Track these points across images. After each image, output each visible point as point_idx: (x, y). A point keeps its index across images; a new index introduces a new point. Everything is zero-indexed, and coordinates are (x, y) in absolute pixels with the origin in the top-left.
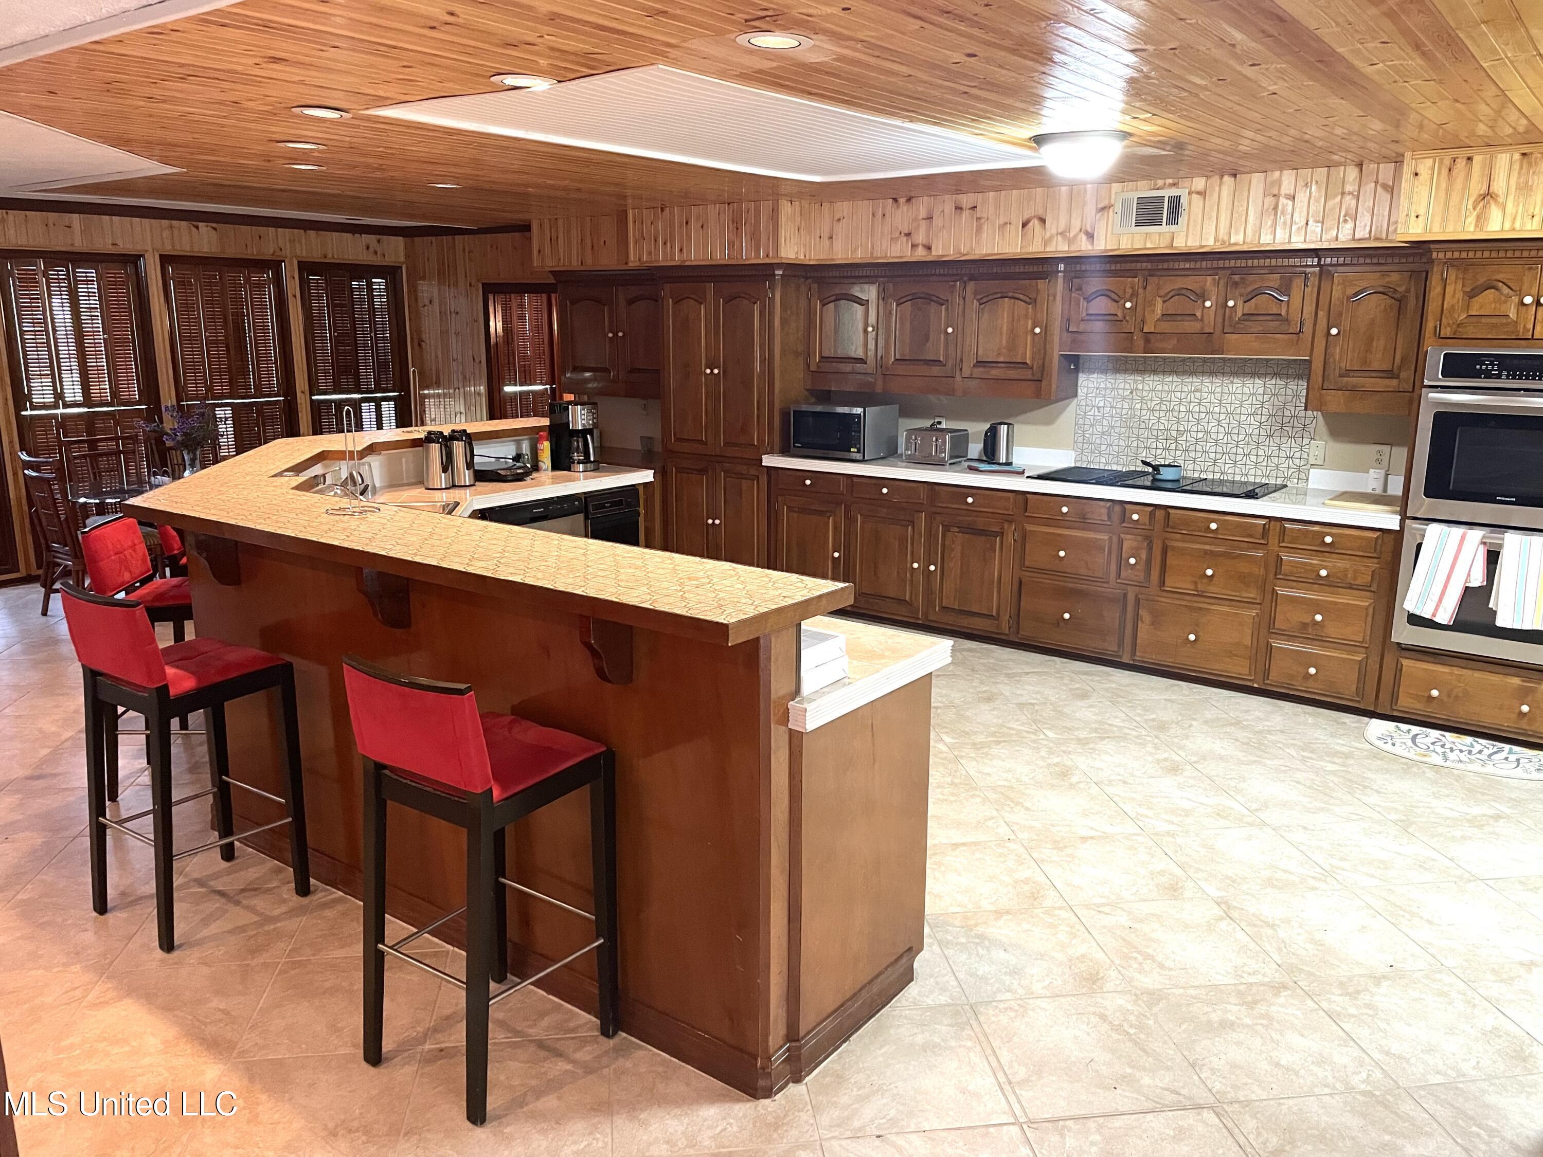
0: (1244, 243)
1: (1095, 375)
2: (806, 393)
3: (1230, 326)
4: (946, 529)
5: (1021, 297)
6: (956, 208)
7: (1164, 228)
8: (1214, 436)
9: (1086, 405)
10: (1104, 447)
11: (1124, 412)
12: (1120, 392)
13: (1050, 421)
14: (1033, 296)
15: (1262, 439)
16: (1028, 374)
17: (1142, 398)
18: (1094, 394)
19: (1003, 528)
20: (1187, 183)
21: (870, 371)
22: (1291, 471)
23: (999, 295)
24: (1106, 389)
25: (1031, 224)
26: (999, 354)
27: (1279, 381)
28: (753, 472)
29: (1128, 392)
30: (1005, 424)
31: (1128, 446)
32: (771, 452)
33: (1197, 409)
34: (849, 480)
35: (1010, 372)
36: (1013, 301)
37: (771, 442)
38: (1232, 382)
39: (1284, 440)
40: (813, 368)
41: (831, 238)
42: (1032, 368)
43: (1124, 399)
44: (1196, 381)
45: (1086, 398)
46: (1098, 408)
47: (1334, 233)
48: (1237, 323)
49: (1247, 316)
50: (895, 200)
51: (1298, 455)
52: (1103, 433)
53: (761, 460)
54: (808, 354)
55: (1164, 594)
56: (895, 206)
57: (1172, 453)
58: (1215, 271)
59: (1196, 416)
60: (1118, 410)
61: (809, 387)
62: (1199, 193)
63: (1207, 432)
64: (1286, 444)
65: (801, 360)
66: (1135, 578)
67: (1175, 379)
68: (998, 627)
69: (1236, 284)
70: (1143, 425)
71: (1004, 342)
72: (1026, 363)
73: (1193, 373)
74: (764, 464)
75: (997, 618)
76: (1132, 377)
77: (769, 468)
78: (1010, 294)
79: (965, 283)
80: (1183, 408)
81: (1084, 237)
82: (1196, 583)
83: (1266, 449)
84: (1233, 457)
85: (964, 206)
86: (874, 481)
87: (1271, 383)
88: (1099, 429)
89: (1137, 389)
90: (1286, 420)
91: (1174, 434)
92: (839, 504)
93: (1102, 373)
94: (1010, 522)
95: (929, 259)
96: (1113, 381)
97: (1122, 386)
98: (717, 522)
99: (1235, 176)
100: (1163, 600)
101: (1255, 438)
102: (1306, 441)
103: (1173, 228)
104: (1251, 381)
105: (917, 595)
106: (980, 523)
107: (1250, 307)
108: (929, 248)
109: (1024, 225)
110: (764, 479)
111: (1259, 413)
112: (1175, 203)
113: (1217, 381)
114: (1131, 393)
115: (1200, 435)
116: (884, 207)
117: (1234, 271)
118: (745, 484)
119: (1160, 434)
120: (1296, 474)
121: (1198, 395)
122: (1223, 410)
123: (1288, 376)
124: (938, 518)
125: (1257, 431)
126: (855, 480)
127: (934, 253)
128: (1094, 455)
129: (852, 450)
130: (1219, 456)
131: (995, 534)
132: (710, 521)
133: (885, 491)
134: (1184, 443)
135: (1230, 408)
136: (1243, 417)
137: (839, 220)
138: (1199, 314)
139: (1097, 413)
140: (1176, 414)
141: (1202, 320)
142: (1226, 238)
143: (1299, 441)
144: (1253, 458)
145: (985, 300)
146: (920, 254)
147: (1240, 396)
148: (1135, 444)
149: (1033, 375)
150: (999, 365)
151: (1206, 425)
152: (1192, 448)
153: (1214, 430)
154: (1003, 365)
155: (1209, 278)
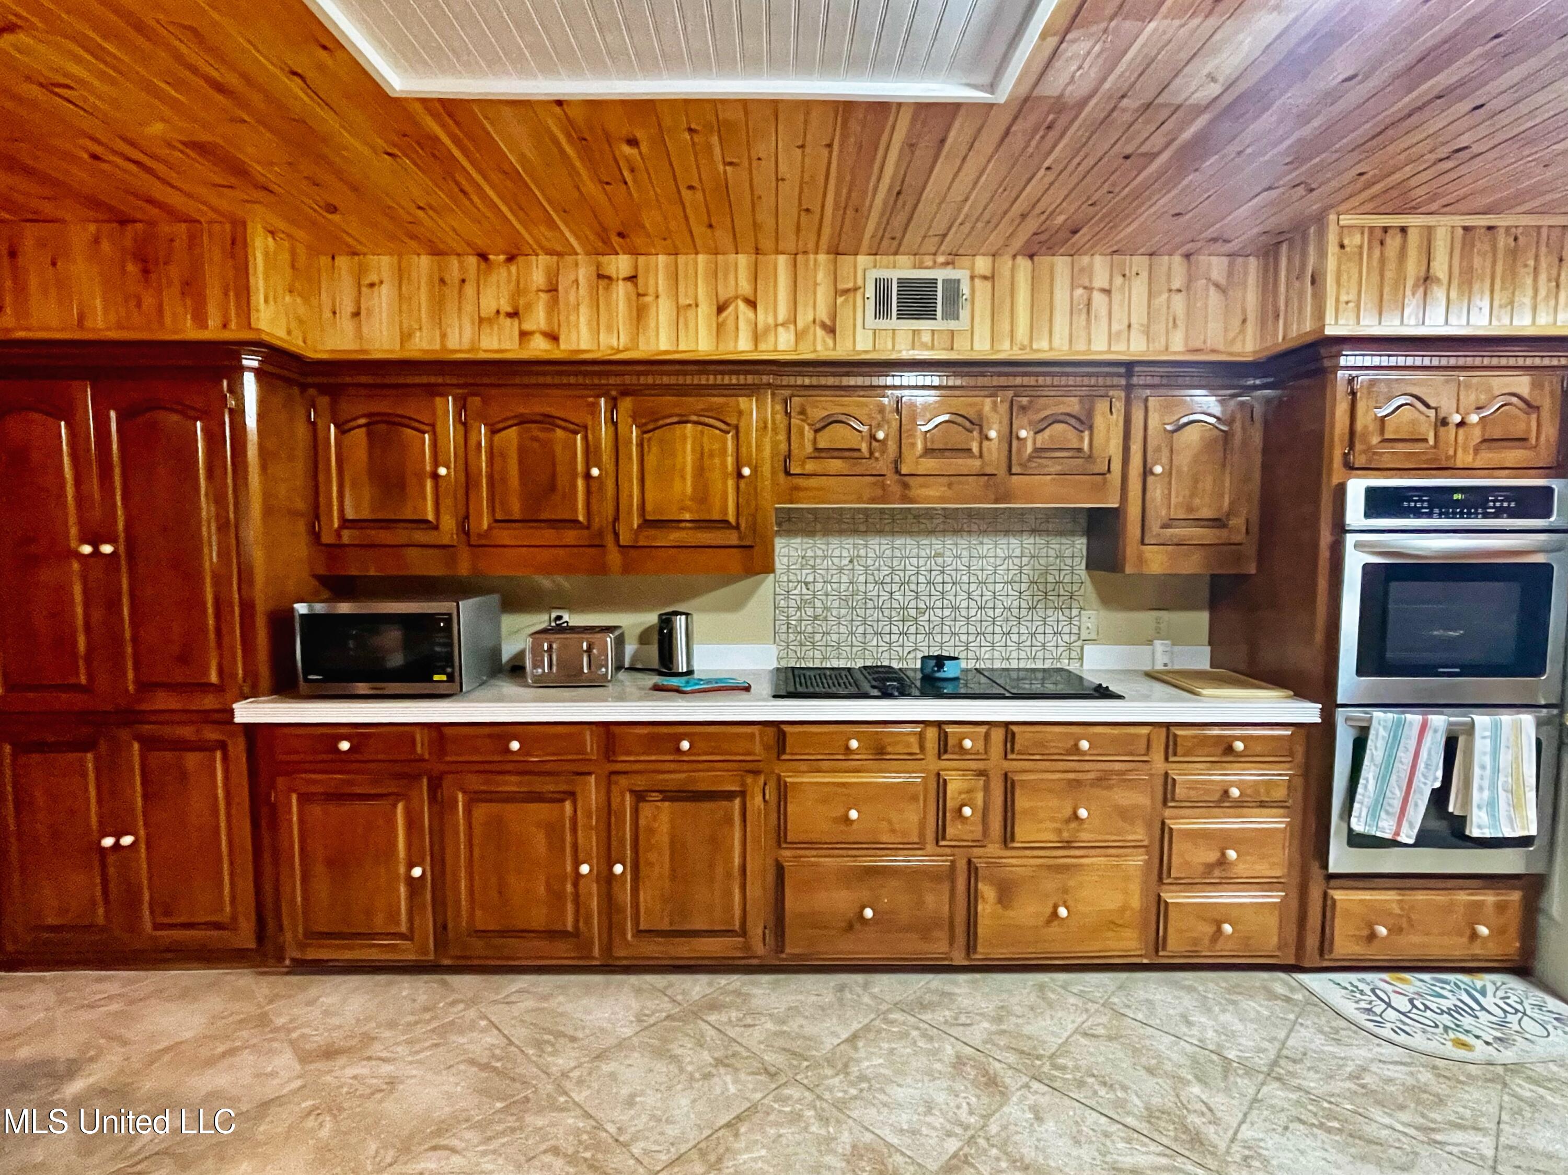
0: (1051, 349)
1: (799, 540)
2: (314, 582)
3: (1020, 464)
4: (640, 796)
5: (712, 421)
6: (600, 276)
7: (939, 324)
8: (964, 613)
9: (789, 581)
10: (818, 637)
11: (843, 587)
12: (836, 561)
13: (737, 605)
14: (733, 421)
15: (1024, 612)
16: (732, 538)
17: (866, 568)
18: (798, 566)
19: (743, 784)
20: (966, 261)
21: (446, 541)
22: (1061, 649)
23: (675, 419)
24: (815, 557)
25: (731, 309)
26: (683, 509)
27: (1038, 540)
28: (211, 734)
29: (845, 562)
30: (681, 614)
31: (852, 633)
32: (252, 692)
33: (939, 579)
34: (434, 734)
35: (699, 535)
36: (700, 427)
37: (251, 674)
38: (982, 543)
39: (1050, 612)
40: (327, 538)
41: (357, 314)
42: (737, 527)
43: (841, 570)
44: (937, 543)
45: (788, 570)
46: (806, 584)
47: (1163, 342)
48: (1031, 458)
49: (1039, 451)
50: (483, 257)
51: (1066, 629)
52: (816, 618)
53: (231, 712)
54: (316, 512)
55: (1014, 853)
56: (483, 265)
57: (912, 638)
58: (993, 391)
59: (939, 588)
60: (835, 586)
61: (322, 571)
62: (985, 278)
63: (955, 608)
64: (1052, 616)
65: (301, 526)
66: (970, 837)
67: (909, 541)
68: (747, 947)
69: (1023, 409)
70: (870, 604)
71: (689, 490)
72: (727, 522)
73: (931, 532)
74: (238, 720)
75: (743, 932)
76: (851, 541)
77: (250, 728)
78: (694, 418)
79: (615, 399)
80: (922, 579)
81: (820, 332)
82: (1059, 831)
83: (1029, 624)
84: (989, 638)
85: (614, 276)
86: (487, 730)
87: (1029, 541)
88: (810, 612)
89: (858, 556)
90: (1050, 587)
91: (913, 612)
92: (417, 777)
93: (807, 536)
94: (756, 773)
95: (557, 355)
96: (824, 547)
97: (837, 553)
98: (127, 840)
99: (1031, 257)
100: (1013, 861)
101: (1015, 612)
102: (1075, 612)
103: (952, 325)
104: (1004, 541)
105: (588, 921)
106: (705, 781)
107: (1043, 439)
108: (554, 338)
109: (721, 309)
110: (238, 748)
111: (1017, 579)
112: (953, 287)
113: (963, 542)
114: (851, 561)
115: (947, 612)
116: (462, 268)
117: (1019, 390)
118: (192, 760)
119: (894, 614)
120: (1066, 654)
121: (940, 560)
122: (973, 579)
123: (1047, 532)
124: (623, 781)
125: (1016, 604)
126: (446, 730)
127: (563, 346)
128: (804, 648)
129: (436, 677)
130: (972, 638)
131: (729, 796)
132: (108, 842)
133: (515, 745)
134: (926, 624)
135: (982, 576)
136: (999, 587)
137: (372, 285)
138: (975, 449)
139: (805, 591)
140: (913, 587)
141: (981, 456)
142: (1026, 342)
143: (1067, 612)
144: (1015, 637)
145: (651, 427)
146: (539, 348)
147: (992, 560)
148: (861, 629)
149: (740, 538)
150: (683, 525)
151: (952, 598)
152: (938, 629)
153: (964, 604)
154: (688, 525)
155: (988, 400)
